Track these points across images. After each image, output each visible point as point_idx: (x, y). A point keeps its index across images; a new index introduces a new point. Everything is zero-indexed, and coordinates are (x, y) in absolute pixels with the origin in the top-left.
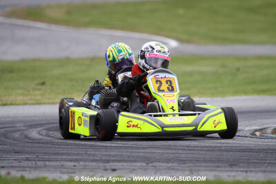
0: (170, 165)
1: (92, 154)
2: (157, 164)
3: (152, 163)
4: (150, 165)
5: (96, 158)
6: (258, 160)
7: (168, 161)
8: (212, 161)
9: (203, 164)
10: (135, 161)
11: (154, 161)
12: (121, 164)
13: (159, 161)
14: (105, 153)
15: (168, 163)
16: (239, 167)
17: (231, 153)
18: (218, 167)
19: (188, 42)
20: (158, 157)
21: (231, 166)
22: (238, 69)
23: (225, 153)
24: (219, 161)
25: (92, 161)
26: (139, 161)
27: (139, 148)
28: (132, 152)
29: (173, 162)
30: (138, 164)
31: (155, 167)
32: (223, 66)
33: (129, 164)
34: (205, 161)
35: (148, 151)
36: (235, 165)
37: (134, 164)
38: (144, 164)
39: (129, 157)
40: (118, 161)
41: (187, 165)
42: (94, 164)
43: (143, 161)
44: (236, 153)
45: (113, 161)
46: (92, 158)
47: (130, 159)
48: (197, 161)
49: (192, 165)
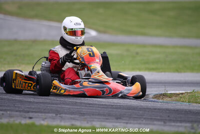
0: (72, 116)
1: (19, 107)
2: (64, 115)
3: (60, 114)
4: (59, 115)
5: (20, 109)
6: (137, 115)
7: (72, 113)
8: (104, 115)
9: (97, 117)
10: (49, 113)
11: (62, 113)
12: (37, 114)
13: (66, 113)
14: (27, 106)
15: (72, 115)
16: (123, 120)
17: (120, 110)
18: (107, 119)
19: (105, 32)
20: (66, 111)
21: (117, 119)
22: (137, 53)
23: (115, 110)
24: (109, 115)
25: (17, 111)
26: (51, 113)
27: (53, 104)
28: (47, 106)
29: (75, 115)
30: (50, 115)
31: (61, 117)
32: (128, 50)
33: (43, 114)
34: (99, 114)
35: (60, 106)
36: (120, 118)
37: (47, 115)
38: (54, 115)
39: (44, 110)
40: (35, 112)
41: (85, 117)
42: (18, 113)
43: (53, 113)
44: (123, 110)
45: (32, 112)
46: (17, 109)
47: (45, 111)
48: (93, 114)
49: (89, 117)
